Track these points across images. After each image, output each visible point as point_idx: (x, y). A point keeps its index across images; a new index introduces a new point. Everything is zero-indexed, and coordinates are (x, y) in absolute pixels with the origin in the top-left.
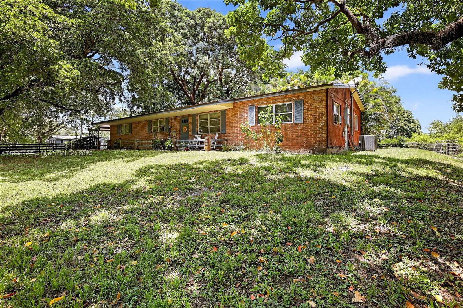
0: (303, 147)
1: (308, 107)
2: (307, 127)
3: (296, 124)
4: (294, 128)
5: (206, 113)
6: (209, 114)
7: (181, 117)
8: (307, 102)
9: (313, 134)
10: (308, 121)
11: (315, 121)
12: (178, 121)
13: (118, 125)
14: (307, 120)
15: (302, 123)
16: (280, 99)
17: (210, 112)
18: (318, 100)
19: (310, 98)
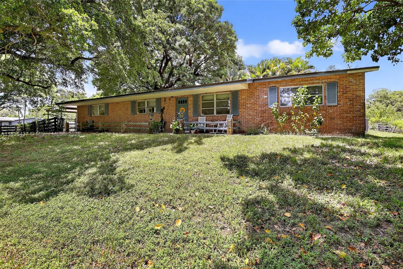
0: (337, 129)
1: (343, 90)
2: (342, 110)
3: (329, 106)
4: (325, 110)
5: (212, 94)
6: (215, 96)
7: (177, 98)
8: (342, 84)
9: (349, 117)
10: (344, 104)
11: (352, 104)
12: (173, 102)
13: (88, 106)
14: (342, 103)
15: (336, 106)
16: (308, 80)
17: (217, 92)
18: (355, 83)
19: (346, 81)
